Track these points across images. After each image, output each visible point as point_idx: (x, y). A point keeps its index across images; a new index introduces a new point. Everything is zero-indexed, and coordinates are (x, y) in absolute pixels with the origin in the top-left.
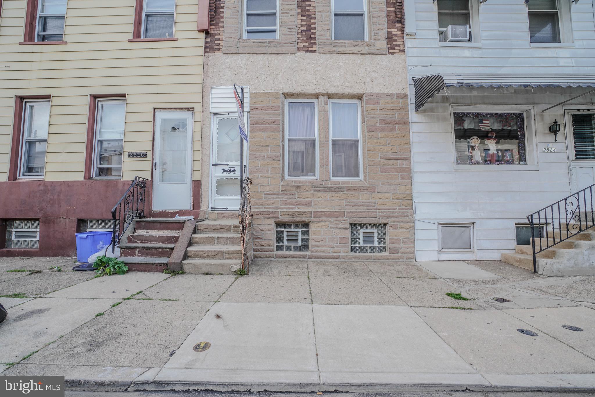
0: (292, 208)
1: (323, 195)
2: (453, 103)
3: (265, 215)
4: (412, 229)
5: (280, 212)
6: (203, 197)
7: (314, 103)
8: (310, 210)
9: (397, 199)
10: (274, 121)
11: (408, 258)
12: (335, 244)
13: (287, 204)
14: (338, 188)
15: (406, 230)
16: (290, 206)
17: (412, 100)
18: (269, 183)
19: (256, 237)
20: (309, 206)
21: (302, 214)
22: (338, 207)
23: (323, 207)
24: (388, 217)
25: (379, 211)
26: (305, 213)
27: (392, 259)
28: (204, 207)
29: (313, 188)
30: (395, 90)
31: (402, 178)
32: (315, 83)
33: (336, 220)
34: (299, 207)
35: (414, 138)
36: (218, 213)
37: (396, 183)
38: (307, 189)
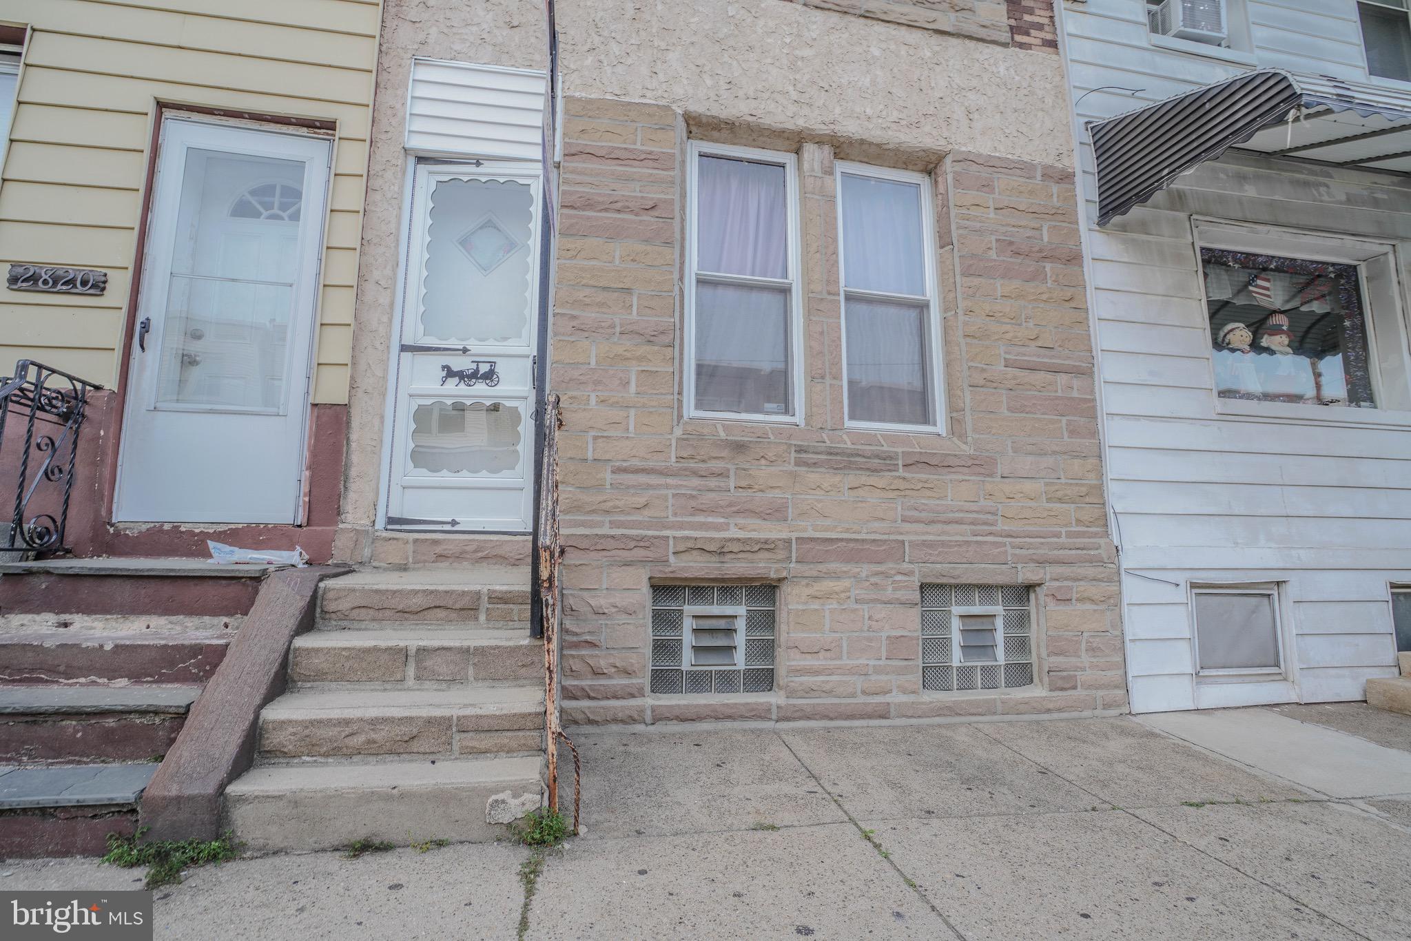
0: (717, 527)
1: (828, 479)
2: (1197, 213)
3: (614, 552)
4: (1113, 601)
5: (671, 542)
6: (353, 472)
7: (783, 166)
8: (784, 535)
9: (1060, 500)
10: (651, 204)
11: (1106, 706)
12: (872, 663)
13: (698, 511)
14: (877, 457)
15: (1095, 607)
16: (710, 519)
17: (1087, 190)
18: (631, 428)
19: (575, 639)
20: (778, 520)
21: (756, 548)
22: (876, 525)
23: (828, 522)
24: (1041, 562)
25: (1013, 540)
26: (767, 546)
27: (1060, 710)
28: (354, 514)
29: (793, 455)
30: (1036, 152)
31: (1073, 433)
32: (794, 95)
33: (877, 574)
34: (741, 521)
35: (1099, 306)
36: (416, 541)
37: (1057, 449)
38: (770, 455)
